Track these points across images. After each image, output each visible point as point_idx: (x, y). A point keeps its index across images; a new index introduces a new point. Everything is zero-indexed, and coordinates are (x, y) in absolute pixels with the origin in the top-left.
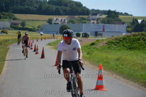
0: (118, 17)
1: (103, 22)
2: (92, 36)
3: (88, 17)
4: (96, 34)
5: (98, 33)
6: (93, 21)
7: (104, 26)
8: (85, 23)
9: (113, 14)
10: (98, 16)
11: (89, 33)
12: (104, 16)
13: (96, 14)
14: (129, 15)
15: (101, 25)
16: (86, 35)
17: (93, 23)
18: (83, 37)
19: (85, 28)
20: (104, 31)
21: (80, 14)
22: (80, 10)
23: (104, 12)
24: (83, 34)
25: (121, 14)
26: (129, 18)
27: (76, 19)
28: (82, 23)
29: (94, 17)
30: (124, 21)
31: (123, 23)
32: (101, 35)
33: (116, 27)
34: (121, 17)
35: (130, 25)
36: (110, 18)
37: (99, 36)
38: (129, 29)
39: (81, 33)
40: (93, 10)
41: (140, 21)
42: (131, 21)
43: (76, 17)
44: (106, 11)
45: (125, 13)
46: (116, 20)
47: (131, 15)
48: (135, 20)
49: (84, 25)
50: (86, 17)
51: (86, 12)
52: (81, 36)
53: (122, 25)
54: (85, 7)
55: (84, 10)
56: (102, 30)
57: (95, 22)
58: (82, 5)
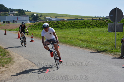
0: (24, 13)
1: (17, 15)
2: (12, 23)
3: (8, 13)
4: (14, 22)
5: (15, 21)
6: (11, 15)
7: (17, 17)
8: (7, 15)
9: (22, 11)
10: (13, 12)
11: (10, 21)
12: (17, 12)
13: (12, 11)
14: (29, 12)
15: (16, 17)
16: (8, 22)
17: (11, 16)
18: (7, 23)
19: (7, 18)
20: (17, 20)
21: (3, 11)
22: (3, 9)
23: (16, 10)
24: (7, 22)
25: (25, 11)
26: (30, 13)
27: (1, 13)
28: (5, 16)
29: (11, 12)
30: (27, 14)
31: (27, 16)
32: (16, 22)
33: (24, 18)
34: (25, 13)
35: (30, 17)
36: (20, 13)
37: (16, 23)
38: (30, 19)
39: (6, 21)
40: (10, 9)
41: (35, 15)
42: (31, 15)
43: (1, 12)
44: (17, 9)
45: (27, 11)
46: (24, 14)
47: (30, 12)
48: (33, 14)
49: (7, 17)
50: (7, 12)
51: (6, 10)
52: (6, 22)
53: (27, 17)
54: (6, 7)
55: (6, 9)
56: (17, 19)
57: (12, 15)
58: (4, 6)
